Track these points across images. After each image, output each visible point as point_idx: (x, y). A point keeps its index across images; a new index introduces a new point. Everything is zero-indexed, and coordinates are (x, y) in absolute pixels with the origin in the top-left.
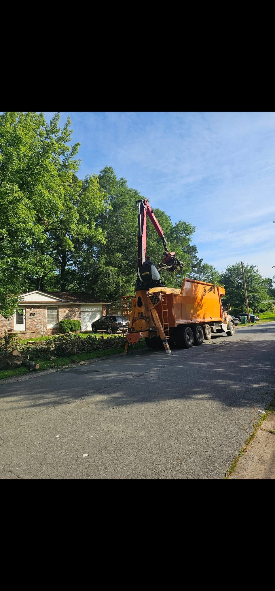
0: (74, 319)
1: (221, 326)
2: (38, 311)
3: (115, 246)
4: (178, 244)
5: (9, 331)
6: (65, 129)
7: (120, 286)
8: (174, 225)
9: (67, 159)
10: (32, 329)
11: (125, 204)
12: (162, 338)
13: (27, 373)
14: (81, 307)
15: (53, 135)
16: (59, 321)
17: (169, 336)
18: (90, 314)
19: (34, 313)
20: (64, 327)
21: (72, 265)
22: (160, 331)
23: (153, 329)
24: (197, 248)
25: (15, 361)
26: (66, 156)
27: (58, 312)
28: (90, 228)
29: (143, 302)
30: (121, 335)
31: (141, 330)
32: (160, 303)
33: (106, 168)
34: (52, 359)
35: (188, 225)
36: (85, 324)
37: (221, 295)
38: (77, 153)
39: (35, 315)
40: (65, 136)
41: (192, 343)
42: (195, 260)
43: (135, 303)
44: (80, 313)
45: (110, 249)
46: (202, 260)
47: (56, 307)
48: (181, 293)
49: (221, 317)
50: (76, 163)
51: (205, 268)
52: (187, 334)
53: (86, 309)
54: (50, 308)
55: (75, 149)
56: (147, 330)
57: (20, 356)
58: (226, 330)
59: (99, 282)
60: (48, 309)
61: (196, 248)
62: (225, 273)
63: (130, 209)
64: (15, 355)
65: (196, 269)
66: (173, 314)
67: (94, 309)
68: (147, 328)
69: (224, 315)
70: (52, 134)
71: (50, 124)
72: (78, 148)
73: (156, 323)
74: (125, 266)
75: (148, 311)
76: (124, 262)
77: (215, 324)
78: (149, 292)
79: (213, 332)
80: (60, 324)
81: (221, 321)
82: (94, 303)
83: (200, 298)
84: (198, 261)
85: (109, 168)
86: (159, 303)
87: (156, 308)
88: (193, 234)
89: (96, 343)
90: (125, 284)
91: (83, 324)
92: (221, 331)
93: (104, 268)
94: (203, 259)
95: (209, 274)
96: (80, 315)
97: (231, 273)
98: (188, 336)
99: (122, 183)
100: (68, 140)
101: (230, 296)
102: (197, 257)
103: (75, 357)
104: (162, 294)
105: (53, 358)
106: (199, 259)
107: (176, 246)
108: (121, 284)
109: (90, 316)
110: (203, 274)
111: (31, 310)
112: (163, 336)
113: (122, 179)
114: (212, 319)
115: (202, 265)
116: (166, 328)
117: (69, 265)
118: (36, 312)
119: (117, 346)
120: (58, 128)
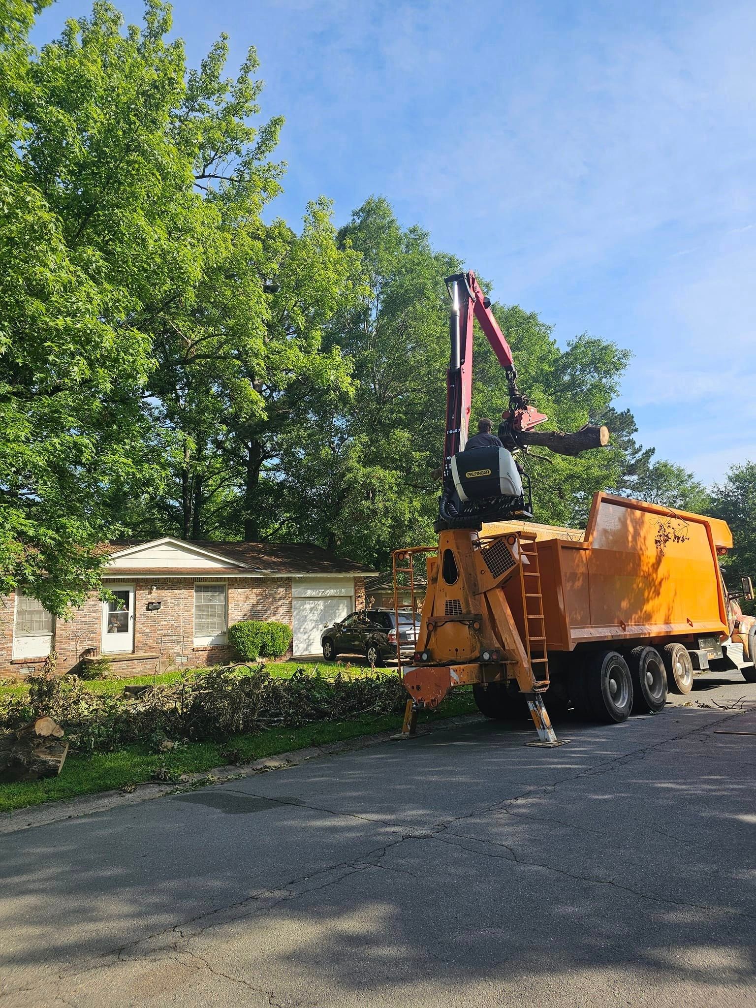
0: (272, 620)
1: (724, 649)
2: (169, 594)
3: (392, 412)
4: (576, 401)
5: (88, 652)
6: (242, 80)
7: (406, 523)
8: (564, 349)
9: (247, 164)
10: (151, 648)
11: (420, 292)
12: (524, 688)
13: (70, 797)
14: (293, 585)
15: (211, 99)
16: (230, 625)
17: (548, 682)
18: (321, 605)
19: (159, 603)
20: (243, 643)
21: (276, 468)
22: (517, 663)
23: (494, 657)
24: (634, 419)
25: (43, 752)
26: (244, 155)
27: (227, 599)
28: (306, 350)
29: (460, 569)
30: (399, 672)
31: (453, 658)
32: (517, 570)
33: (369, 203)
34: (166, 747)
35: (606, 348)
36: (305, 637)
37: (719, 549)
38: (276, 144)
39: (162, 607)
40: (242, 100)
41: (629, 705)
42: (629, 452)
43: (435, 570)
44: (290, 603)
45: (380, 423)
46: (652, 451)
47: (222, 583)
48: (586, 539)
49: (722, 620)
50: (273, 172)
51: (661, 475)
52: (609, 673)
53: (309, 593)
54: (206, 589)
55: (268, 134)
56: (473, 657)
57: (58, 739)
58: (741, 664)
59: (346, 512)
60: (199, 589)
61: (633, 417)
62: (724, 490)
63: (433, 307)
64: (42, 734)
65: (635, 478)
66: (561, 606)
67: (331, 592)
68: (472, 651)
69: (730, 614)
70: (208, 98)
71: (200, 71)
72: (279, 132)
73: (505, 636)
74: (420, 465)
75: (477, 596)
76: (417, 455)
77: (705, 643)
78: (481, 534)
79: (696, 667)
80: (232, 633)
81: (722, 633)
82: (331, 572)
83: (653, 560)
84: (639, 455)
85: (377, 201)
86: (511, 569)
87: (503, 586)
88: (621, 371)
89: (317, 695)
90: (420, 519)
91: (299, 635)
92: (724, 664)
93: (360, 472)
94: (654, 449)
95: (675, 493)
96: (289, 612)
97: (743, 488)
98: (613, 681)
99: (416, 239)
100: (251, 111)
101: (740, 555)
102: (634, 443)
103: (241, 744)
104: (522, 542)
105: (169, 744)
106: (644, 451)
107: (570, 408)
108: (408, 516)
109: (319, 611)
110: (655, 491)
111: (150, 593)
112: (528, 682)
113: (413, 231)
114: (691, 625)
115: (651, 468)
116: (535, 653)
117: (270, 469)
118: (165, 599)
119: (384, 709)
120: (222, 80)
